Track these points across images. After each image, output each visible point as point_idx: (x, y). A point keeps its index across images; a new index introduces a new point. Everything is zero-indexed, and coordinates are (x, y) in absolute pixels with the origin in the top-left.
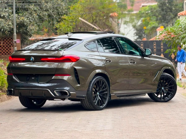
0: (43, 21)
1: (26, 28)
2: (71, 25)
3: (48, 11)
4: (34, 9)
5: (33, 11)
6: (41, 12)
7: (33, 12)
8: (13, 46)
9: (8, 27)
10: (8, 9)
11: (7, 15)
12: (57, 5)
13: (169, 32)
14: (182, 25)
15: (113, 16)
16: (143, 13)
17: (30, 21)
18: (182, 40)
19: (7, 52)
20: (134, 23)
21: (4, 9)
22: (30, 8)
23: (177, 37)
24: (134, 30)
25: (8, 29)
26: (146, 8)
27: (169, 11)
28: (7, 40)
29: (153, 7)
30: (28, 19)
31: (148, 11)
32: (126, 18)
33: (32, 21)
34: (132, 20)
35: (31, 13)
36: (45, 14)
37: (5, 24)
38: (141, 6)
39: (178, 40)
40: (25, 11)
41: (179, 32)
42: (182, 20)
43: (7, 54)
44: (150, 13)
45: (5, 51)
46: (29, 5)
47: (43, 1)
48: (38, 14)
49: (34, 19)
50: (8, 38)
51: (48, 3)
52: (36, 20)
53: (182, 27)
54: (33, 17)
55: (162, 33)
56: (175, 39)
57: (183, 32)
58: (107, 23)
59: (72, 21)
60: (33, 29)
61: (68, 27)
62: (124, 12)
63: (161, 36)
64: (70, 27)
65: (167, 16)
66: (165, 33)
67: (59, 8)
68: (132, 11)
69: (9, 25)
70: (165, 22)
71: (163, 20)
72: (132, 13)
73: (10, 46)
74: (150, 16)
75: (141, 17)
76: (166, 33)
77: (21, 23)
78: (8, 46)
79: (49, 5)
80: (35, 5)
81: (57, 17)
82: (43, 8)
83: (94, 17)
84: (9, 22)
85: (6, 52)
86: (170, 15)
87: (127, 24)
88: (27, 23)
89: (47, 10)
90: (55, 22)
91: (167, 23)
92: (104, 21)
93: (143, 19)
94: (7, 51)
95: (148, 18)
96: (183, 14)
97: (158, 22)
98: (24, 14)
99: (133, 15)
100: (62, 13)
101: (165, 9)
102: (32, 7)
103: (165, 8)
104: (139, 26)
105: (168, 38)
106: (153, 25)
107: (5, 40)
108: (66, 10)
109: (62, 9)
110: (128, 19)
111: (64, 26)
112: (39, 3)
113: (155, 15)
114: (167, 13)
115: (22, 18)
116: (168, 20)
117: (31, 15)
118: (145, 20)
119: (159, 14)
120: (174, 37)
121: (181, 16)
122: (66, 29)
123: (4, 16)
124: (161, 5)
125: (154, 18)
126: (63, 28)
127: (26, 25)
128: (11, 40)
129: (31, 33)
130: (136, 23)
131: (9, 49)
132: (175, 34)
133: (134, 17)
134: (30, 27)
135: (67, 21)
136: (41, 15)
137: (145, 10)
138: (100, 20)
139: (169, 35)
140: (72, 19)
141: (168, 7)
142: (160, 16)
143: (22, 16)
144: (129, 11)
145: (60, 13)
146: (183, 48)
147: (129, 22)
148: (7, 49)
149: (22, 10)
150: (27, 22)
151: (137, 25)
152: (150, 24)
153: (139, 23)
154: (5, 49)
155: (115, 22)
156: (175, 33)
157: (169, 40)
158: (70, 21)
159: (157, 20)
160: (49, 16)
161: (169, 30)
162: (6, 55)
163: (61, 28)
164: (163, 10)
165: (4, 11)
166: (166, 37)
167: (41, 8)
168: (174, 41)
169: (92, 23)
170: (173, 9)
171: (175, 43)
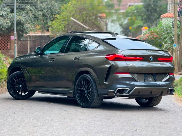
0: (38, 20)
1: (22, 26)
2: (62, 24)
3: (43, 10)
4: (30, 9)
5: (29, 10)
6: (36, 12)
7: (29, 12)
8: (10, 42)
9: (6, 24)
10: (6, 9)
11: (5, 14)
12: (51, 5)
13: (152, 33)
14: (164, 26)
15: (102, 17)
16: (130, 13)
17: (26, 20)
18: (163, 40)
19: (5, 48)
20: (120, 22)
21: (3, 9)
22: (26, 8)
23: (159, 37)
24: (121, 29)
25: (6, 26)
26: (132, 8)
27: (154, 12)
28: (5, 37)
29: (139, 7)
30: (24, 18)
31: (134, 10)
32: (114, 16)
33: (28, 20)
34: (119, 19)
35: (27, 12)
36: (39, 14)
37: (4, 22)
38: (128, 6)
39: (160, 40)
40: (21, 11)
41: (161, 33)
42: (164, 22)
43: (5, 49)
44: (136, 13)
45: (3, 46)
46: (26, 5)
47: (39, 2)
48: (34, 13)
49: (30, 18)
50: (6, 35)
51: (43, 4)
52: (32, 19)
53: (164, 28)
54: (29, 16)
55: (146, 33)
56: (157, 39)
57: (165, 33)
58: (96, 23)
59: (63, 19)
60: (29, 27)
61: (60, 25)
62: (111, 11)
63: (145, 36)
64: (62, 25)
65: (152, 17)
66: (148, 33)
67: (53, 8)
68: (119, 10)
69: (7, 23)
70: (150, 21)
71: (148, 20)
72: (120, 12)
73: (8, 42)
74: (135, 16)
75: (127, 16)
76: (150, 33)
77: (18, 21)
78: (6, 42)
79: (44, 6)
80: (31, 6)
81: (50, 17)
82: (38, 8)
83: (84, 17)
84: (7, 20)
85: (3, 48)
86: (154, 15)
87: (114, 22)
88: (24, 22)
89: (41, 10)
90: (49, 21)
91: (152, 23)
92: (93, 21)
93: (129, 18)
94: (5, 46)
95: (134, 18)
96: (166, 16)
97: (143, 21)
98: (21, 13)
99: (120, 14)
100: (56, 13)
101: (150, 10)
102: (28, 7)
103: (150, 8)
104: (126, 24)
105: (151, 38)
106: (139, 24)
107: (3, 36)
108: (59, 10)
109: (56, 9)
110: (115, 17)
111: (56, 24)
112: (35, 4)
113: (140, 15)
114: (152, 14)
115: (19, 17)
116: (152, 20)
117: (28, 15)
118: (131, 19)
119: (144, 14)
120: (156, 37)
121: (163, 18)
122: (58, 27)
123: (3, 15)
124: (146, 6)
125: (140, 18)
126: (55, 26)
127: (22, 24)
128: (9, 37)
129: (27, 31)
130: (123, 22)
131: (6, 45)
132: (158, 35)
133: (121, 16)
134: (26, 26)
135: (59, 20)
136: (36, 14)
137: (131, 10)
138: (90, 20)
139: (152, 35)
140: (64, 18)
141: (152, 8)
142: (145, 16)
143: (19, 15)
144: (116, 10)
145: (53, 13)
146: (165, 47)
147: (116, 20)
148: (5, 45)
149: (19, 10)
150: (24, 20)
151: (123, 24)
152: (136, 23)
153: (126, 22)
154: (3, 45)
155: (104, 22)
156: (157, 33)
157: (152, 40)
158: (62, 19)
159: (142, 20)
160: (44, 15)
161: (152, 30)
162: (3, 51)
163: (53, 26)
164: (148, 10)
165: (2, 10)
166: (149, 37)
167: (36, 8)
168: (156, 41)
169: (82, 23)
170: (158, 9)
171: (158, 42)
